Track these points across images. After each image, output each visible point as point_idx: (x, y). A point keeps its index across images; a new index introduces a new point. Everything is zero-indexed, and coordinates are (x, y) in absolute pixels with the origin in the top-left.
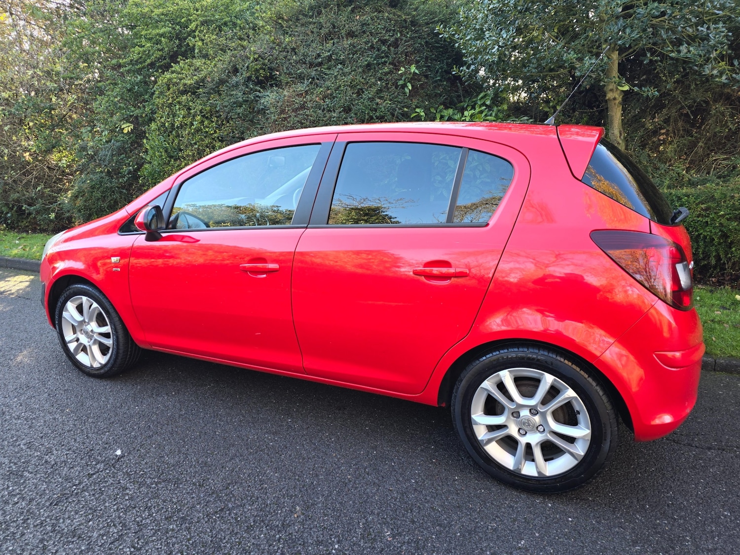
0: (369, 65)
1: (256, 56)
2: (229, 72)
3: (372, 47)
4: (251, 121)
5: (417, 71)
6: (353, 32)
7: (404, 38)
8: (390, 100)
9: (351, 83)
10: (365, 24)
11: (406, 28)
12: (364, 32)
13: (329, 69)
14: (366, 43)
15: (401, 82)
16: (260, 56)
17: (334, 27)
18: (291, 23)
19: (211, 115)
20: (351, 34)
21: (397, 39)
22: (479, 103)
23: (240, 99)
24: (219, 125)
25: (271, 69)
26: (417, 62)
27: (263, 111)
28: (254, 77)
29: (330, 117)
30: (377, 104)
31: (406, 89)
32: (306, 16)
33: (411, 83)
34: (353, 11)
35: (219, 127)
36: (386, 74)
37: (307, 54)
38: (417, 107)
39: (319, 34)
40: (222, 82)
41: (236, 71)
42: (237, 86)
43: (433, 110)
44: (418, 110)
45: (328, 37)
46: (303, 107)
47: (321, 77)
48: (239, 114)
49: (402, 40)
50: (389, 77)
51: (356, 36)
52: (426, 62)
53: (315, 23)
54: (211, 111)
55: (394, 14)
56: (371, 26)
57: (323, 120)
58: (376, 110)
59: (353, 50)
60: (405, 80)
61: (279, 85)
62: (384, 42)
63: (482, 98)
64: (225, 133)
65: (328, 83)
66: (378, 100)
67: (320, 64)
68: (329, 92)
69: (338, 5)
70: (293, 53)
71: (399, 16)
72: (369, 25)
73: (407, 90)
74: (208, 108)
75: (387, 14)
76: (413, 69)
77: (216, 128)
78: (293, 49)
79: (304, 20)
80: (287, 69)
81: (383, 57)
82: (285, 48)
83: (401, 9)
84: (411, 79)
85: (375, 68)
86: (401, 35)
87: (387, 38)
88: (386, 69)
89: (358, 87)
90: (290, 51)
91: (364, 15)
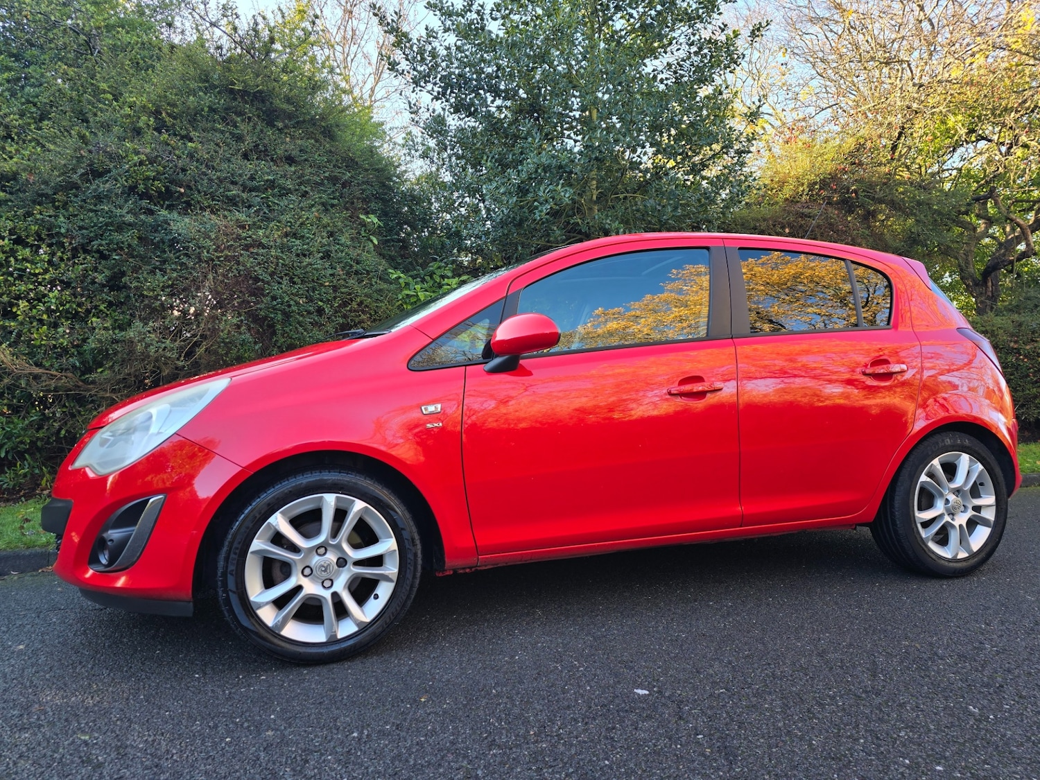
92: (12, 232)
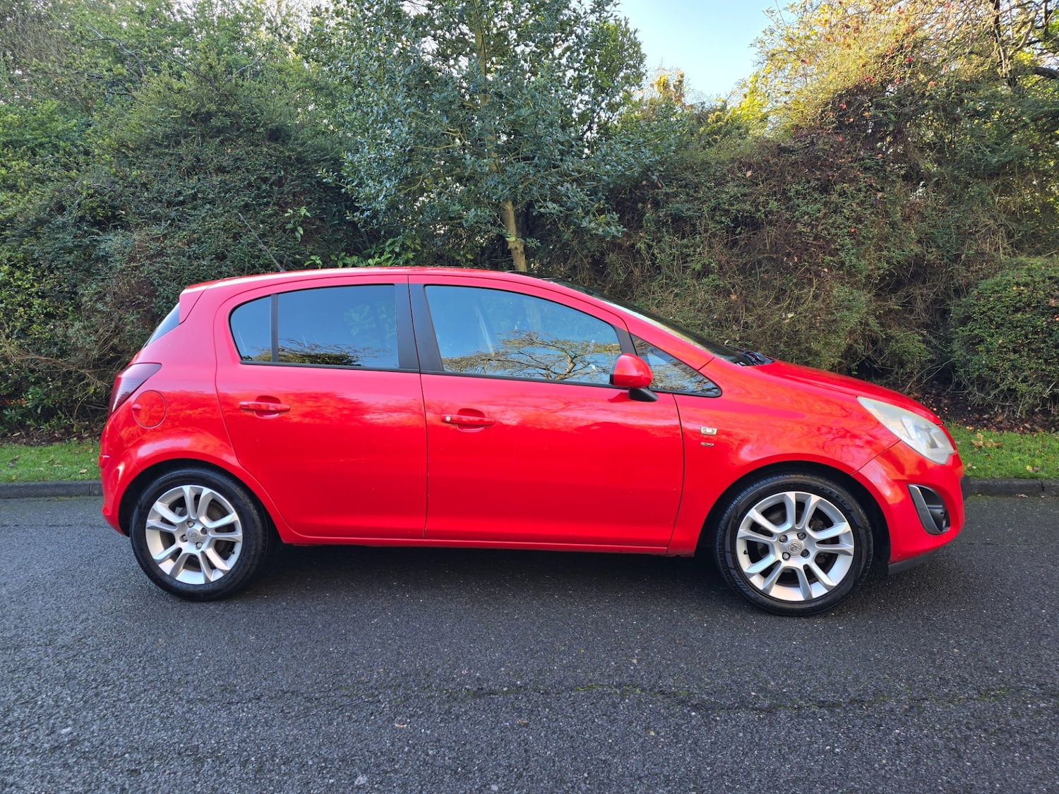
0: (246, 205)
1: (91, 191)
2: (51, 210)
3: (250, 185)
4: (88, 271)
5: (308, 214)
6: (224, 168)
7: (290, 177)
8: (277, 246)
9: (224, 226)
10: (238, 159)
11: (292, 165)
12: (238, 168)
13: (194, 208)
14: (242, 180)
15: (289, 226)
16: (96, 192)
17: (199, 160)
18: (138, 152)
19: (25, 264)
20: (221, 170)
21: (280, 178)
22: (388, 250)
23: (70, 244)
24: (38, 277)
25: (114, 208)
26: (308, 204)
27: (105, 259)
28: (88, 217)
29: (199, 266)
30: (261, 250)
31: (297, 234)
32: (158, 145)
33: (303, 228)
34: (222, 142)
35: (38, 279)
36: (270, 216)
37: (164, 190)
38: (312, 254)
39: (179, 168)
40: (40, 222)
41: (61, 209)
42: (64, 227)
43: (333, 257)
44: (313, 258)
45: (190, 172)
46: (161, 253)
47: (183, 218)
48: (68, 262)
49: (286, 178)
50: (274, 219)
51: (228, 172)
52: (320, 203)
53: (172, 155)
54: (24, 259)
55: (275, 149)
56: (246, 161)
57: (189, 269)
58: (259, 257)
59: (225, 188)
60: (294, 224)
61: (126, 226)
62: (265, 180)
63: (391, 244)
64: (49, 287)
65: (194, 226)
66: (261, 246)
67: (182, 203)
68: (195, 236)
69: (203, 136)
70: (144, 189)
71: (281, 152)
72: (243, 160)
73: (299, 236)
74: (20, 255)
75: (265, 149)
76: (303, 211)
77: (34, 280)
78: (144, 185)
79: (158, 150)
80: (137, 207)
81: (265, 197)
82: (132, 182)
83: (284, 143)
84: (303, 222)
85: (255, 209)
86: (286, 173)
87: (268, 176)
88: (269, 211)
89: (234, 231)
90: (139, 186)
91: (237, 148)
92: (9, 260)
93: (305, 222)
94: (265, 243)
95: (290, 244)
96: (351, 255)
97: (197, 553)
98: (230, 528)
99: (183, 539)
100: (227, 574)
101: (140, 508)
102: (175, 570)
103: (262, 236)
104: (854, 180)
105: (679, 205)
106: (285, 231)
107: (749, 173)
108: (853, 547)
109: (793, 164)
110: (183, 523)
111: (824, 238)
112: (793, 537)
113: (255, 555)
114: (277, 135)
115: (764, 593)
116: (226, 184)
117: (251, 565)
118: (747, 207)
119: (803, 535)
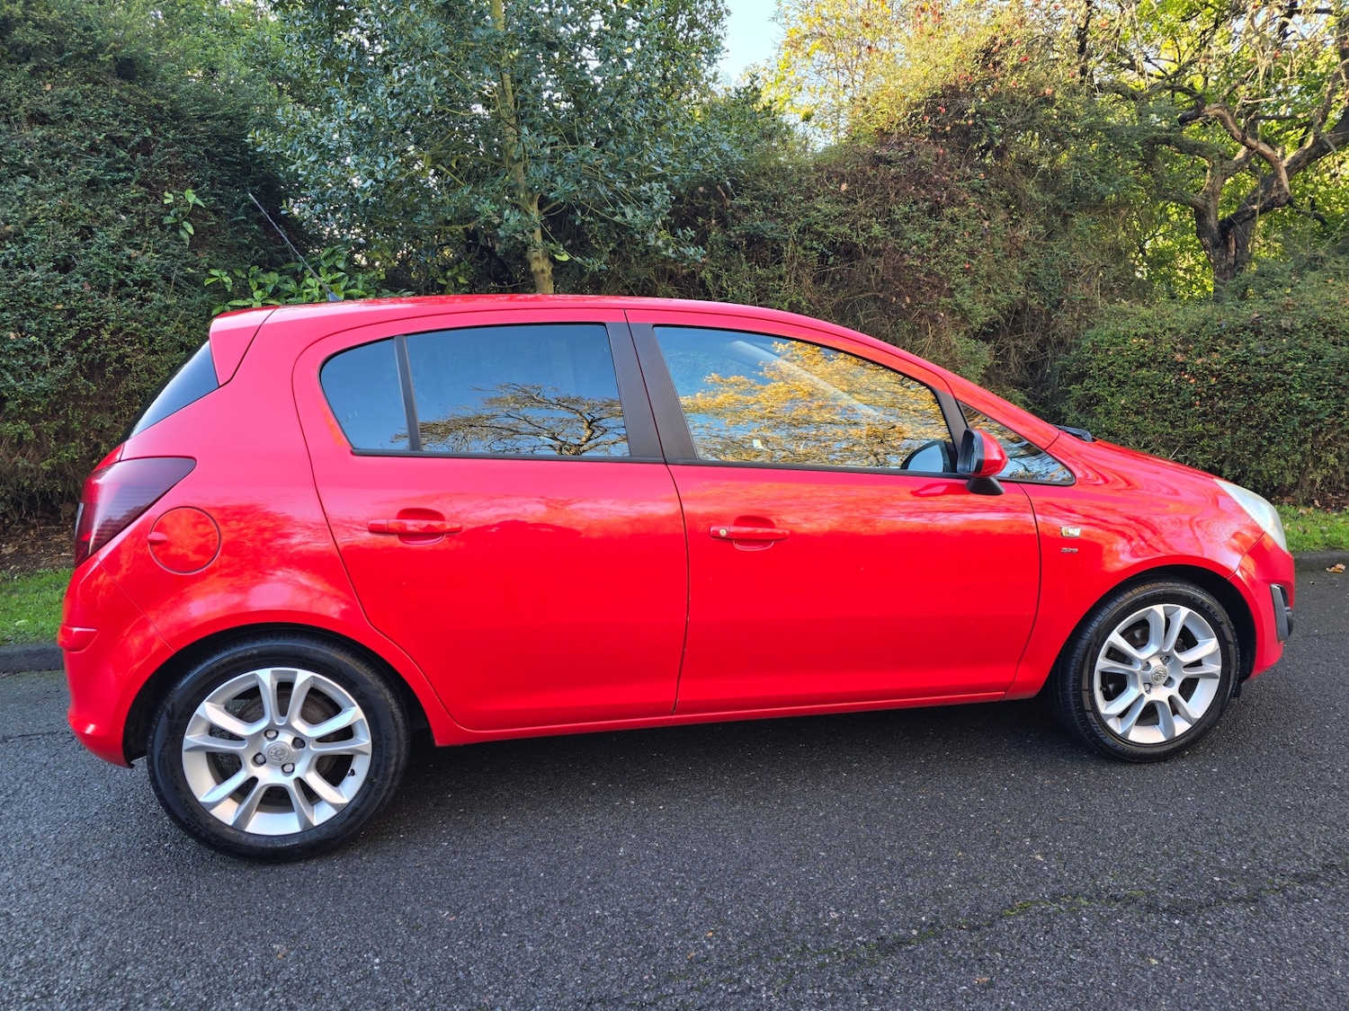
0: (93, 182)
3: (94, 148)
5: (199, 202)
6: (44, 115)
7: (161, 140)
8: (157, 252)
9: (61, 214)
10: (67, 102)
11: (163, 121)
12: (70, 118)
14: (80, 139)
15: (168, 220)
20: (39, 118)
21: (146, 140)
22: (325, 264)
26: (195, 186)
29: (25, 281)
30: (129, 258)
31: (182, 233)
33: (190, 222)
34: (34, 73)
36: (135, 201)
49: (156, 142)
50: (142, 208)
51: (53, 123)
52: (212, 186)
55: (132, 93)
56: (83, 108)
58: (130, 269)
59: (51, 148)
60: (175, 216)
62: (119, 142)
63: (326, 257)
66: (130, 251)
71: (142, 98)
72: (77, 105)
73: (185, 235)
75: (115, 91)
76: (191, 197)
81: (121, 170)
83: (145, 84)
84: (190, 215)
85: (108, 189)
86: (154, 133)
87: (126, 135)
88: (133, 194)
89: (80, 222)
91: (63, 85)
93: (194, 214)
94: (136, 246)
95: (176, 249)
96: (267, 271)
97: (288, 781)
98: (347, 733)
99: (258, 760)
100: (342, 810)
101: (171, 716)
102: (244, 818)
103: (129, 234)
104: (963, 204)
105: (756, 221)
106: (163, 227)
107: (844, 187)
108: (1220, 667)
109: (896, 178)
110: (257, 735)
111: (937, 275)
112: (1156, 663)
113: (395, 773)
114: (128, 69)
115: (1123, 738)
116: (51, 144)
117: (389, 789)
118: (845, 229)
119: (1166, 658)
